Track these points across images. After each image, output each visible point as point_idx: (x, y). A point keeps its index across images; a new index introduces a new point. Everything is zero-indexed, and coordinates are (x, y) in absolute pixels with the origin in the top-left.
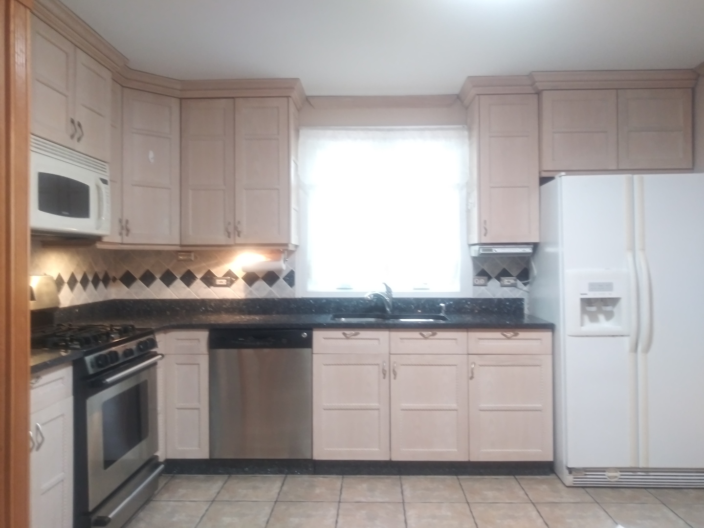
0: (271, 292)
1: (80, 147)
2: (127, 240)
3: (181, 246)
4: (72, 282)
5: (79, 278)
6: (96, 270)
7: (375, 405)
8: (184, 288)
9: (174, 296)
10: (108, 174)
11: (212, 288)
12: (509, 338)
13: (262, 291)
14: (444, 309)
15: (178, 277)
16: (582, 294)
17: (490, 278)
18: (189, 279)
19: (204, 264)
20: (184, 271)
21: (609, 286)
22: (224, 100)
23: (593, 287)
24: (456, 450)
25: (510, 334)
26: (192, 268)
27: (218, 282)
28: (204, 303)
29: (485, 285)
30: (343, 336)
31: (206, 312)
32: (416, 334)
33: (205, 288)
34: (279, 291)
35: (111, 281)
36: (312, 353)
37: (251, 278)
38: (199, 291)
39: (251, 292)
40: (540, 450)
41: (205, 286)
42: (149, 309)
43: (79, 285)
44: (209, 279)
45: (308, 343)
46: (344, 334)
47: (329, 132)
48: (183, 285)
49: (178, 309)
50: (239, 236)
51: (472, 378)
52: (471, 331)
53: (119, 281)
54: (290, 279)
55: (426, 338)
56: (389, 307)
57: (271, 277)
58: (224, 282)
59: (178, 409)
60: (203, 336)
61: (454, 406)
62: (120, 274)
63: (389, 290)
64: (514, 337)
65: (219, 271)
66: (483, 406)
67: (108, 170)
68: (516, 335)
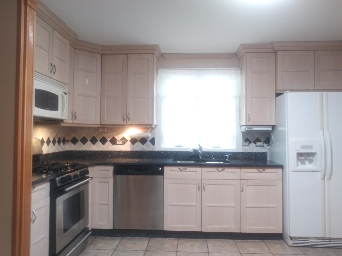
0: (143, 148)
1: (55, 77)
2: (75, 122)
3: (101, 125)
4: (48, 142)
5: (51, 140)
6: (60, 136)
7: (194, 204)
8: (101, 145)
9: (97, 149)
10: (67, 90)
11: (115, 145)
12: (261, 172)
13: (139, 147)
14: (228, 157)
15: (99, 140)
16: (297, 151)
17: (250, 142)
18: (104, 141)
19: (111, 134)
20: (101, 137)
21: (311, 147)
22: (122, 55)
23: (303, 147)
24: (234, 227)
25: (261, 170)
26: (105, 136)
27: (118, 143)
28: (111, 152)
29: (248, 146)
30: (179, 170)
31: (112, 157)
32: (215, 169)
33: (111, 145)
34: (147, 147)
35: (66, 142)
36: (164, 178)
37: (134, 141)
38: (109, 147)
39: (133, 148)
40: (276, 228)
41: (111, 144)
42: (84, 155)
43: (51, 143)
44: (114, 141)
45: (162, 173)
46: (179, 169)
47: (173, 71)
48: (101, 144)
49: (98, 155)
50: (129, 120)
51: (242, 191)
52: (242, 168)
53: (70, 142)
54: (153, 141)
55: (220, 171)
56: (201, 156)
57: (143, 141)
58: (121, 143)
59: (98, 204)
60: (111, 169)
61: (233, 205)
62: (70, 138)
63: (201, 148)
64: (263, 172)
65: (118, 138)
66: (248, 205)
67: (67, 88)
68: (264, 170)
